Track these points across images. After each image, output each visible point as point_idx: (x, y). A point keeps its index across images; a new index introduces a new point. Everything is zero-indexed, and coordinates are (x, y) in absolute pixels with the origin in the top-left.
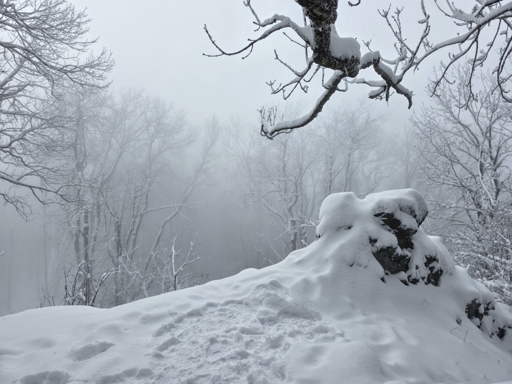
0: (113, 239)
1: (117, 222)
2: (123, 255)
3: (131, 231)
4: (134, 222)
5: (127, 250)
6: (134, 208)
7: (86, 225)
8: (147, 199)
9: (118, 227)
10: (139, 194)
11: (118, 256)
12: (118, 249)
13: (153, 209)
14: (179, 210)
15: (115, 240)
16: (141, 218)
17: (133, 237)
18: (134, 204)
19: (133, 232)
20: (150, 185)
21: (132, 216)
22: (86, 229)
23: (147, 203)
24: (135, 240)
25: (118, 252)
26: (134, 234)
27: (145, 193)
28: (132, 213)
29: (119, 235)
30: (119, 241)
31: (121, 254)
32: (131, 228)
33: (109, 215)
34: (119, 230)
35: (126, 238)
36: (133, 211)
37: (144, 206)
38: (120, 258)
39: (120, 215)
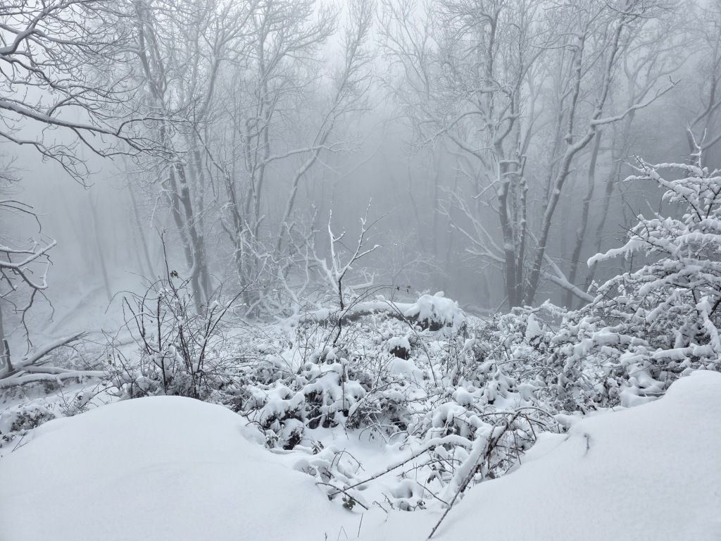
0: (226, 206)
1: (228, 180)
2: (244, 230)
3: (251, 192)
4: (253, 178)
5: (248, 223)
6: (249, 156)
7: (183, 186)
8: (266, 140)
9: (231, 189)
10: (253, 132)
11: (238, 232)
12: (236, 221)
13: (277, 156)
14: (317, 155)
15: (230, 207)
16: (262, 171)
17: (254, 201)
18: (249, 148)
19: (254, 194)
20: (268, 115)
21: (248, 168)
22: (185, 192)
23: (268, 146)
24: (258, 206)
25: (236, 226)
26: (255, 197)
27: (263, 131)
28: (248, 165)
29: (234, 200)
30: (236, 208)
31: (241, 230)
32: (250, 187)
33: (214, 168)
34: (232, 193)
35: (245, 203)
36: (249, 160)
37: (263, 152)
38: (240, 234)
39: (230, 167)
